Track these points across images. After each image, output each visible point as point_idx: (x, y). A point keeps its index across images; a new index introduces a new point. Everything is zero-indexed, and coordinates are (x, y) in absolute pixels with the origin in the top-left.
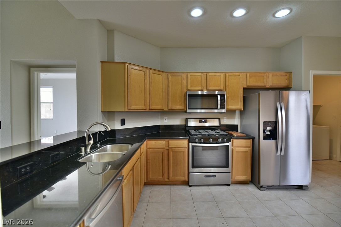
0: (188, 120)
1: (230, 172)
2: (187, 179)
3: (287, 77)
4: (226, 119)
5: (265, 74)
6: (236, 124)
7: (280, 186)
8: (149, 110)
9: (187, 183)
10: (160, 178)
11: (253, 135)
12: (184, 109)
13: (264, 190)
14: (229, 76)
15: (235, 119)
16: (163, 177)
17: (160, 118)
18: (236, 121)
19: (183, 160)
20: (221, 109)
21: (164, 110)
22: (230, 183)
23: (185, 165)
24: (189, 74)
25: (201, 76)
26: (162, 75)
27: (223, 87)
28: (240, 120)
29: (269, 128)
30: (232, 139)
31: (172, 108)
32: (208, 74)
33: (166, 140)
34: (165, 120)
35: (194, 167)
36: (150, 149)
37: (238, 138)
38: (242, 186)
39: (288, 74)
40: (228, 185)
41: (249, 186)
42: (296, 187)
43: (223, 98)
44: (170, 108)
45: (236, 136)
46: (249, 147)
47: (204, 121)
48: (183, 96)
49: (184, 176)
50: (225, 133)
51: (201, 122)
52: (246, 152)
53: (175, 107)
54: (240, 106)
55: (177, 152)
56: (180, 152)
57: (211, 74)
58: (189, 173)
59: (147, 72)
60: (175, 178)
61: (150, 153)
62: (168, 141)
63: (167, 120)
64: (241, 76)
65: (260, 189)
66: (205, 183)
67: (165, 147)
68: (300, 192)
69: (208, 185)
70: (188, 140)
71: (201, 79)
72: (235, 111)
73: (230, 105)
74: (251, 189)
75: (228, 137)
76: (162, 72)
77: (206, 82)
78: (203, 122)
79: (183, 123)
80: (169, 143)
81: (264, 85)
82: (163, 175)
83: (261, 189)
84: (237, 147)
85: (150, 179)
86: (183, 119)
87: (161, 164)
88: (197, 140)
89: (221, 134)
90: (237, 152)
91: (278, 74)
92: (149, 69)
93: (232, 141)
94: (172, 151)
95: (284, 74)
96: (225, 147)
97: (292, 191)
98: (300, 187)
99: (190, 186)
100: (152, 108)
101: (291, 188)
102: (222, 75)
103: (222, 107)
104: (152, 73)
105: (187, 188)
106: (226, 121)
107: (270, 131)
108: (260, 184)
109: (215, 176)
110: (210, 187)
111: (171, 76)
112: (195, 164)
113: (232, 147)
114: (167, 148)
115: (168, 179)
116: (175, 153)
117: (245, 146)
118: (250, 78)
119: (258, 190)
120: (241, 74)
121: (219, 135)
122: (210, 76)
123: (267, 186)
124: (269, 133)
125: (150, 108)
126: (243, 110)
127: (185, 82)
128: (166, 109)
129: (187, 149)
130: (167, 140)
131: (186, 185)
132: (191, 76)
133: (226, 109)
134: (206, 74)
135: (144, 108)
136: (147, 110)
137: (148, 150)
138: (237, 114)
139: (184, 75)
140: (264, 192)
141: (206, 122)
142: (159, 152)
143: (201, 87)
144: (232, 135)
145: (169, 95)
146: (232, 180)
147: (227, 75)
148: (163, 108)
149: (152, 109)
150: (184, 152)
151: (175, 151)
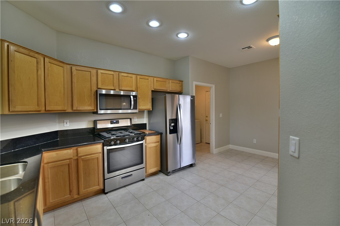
0: (97, 121)
1: (144, 168)
2: (102, 187)
3: (180, 84)
4: (136, 119)
5: (167, 80)
6: (144, 122)
7: (180, 168)
8: (45, 112)
9: (103, 192)
10: (66, 197)
11: (160, 131)
12: (94, 110)
13: (171, 175)
14: (140, 78)
15: (144, 118)
16: (70, 195)
17: (57, 121)
18: (144, 120)
19: (97, 168)
20: (134, 109)
21: (67, 111)
22: (145, 178)
23: (99, 173)
24: (100, 71)
25: (113, 75)
26: (63, 67)
27: (135, 89)
28: (148, 119)
29: (172, 124)
30: (145, 137)
31: (78, 109)
32: (120, 74)
33: (72, 148)
34: (65, 123)
35: (109, 172)
36: (49, 164)
37: (150, 135)
38: (154, 177)
39: (181, 82)
40: (143, 180)
41: (159, 175)
42: (189, 166)
43: (135, 99)
44: (75, 108)
45: (148, 134)
46: (158, 142)
47: (115, 121)
48: (93, 95)
49: (99, 185)
50: (139, 132)
51: (112, 123)
52: (157, 146)
53: (82, 108)
54: (149, 106)
55: (88, 160)
56: (93, 159)
57: (123, 74)
58: (104, 180)
59: (40, 60)
60: (87, 190)
61: (49, 169)
62: (77, 149)
63: (68, 123)
64: (149, 80)
65: (167, 175)
66: (122, 185)
67: (72, 157)
68: (191, 169)
69: (125, 186)
70: (102, 143)
71: (113, 78)
72: (144, 111)
73: (141, 106)
74: (162, 176)
75: (142, 135)
76: (63, 63)
77: (118, 81)
78: (115, 123)
79: (91, 126)
80: (77, 152)
81: (166, 89)
82: (70, 191)
83: (169, 174)
84: (149, 143)
85: (51, 202)
86: (92, 121)
87: (67, 179)
88: (113, 143)
89: (136, 133)
90: (150, 148)
91: (175, 82)
92: (45, 56)
93: (145, 138)
94: (82, 160)
95: (178, 82)
96: (139, 145)
97: (187, 170)
98: (191, 166)
99: (106, 193)
100: (50, 109)
101: (186, 168)
102: (134, 76)
103: (135, 108)
104: (49, 62)
105: (104, 196)
106: (136, 121)
107: (173, 126)
108: (168, 171)
109: (132, 175)
110: (127, 187)
111: (76, 70)
112: (111, 169)
113: (146, 144)
114: (76, 158)
115: (79, 194)
116: (86, 161)
117: (155, 141)
118: (156, 82)
119: (166, 177)
120: (150, 78)
121: (133, 135)
122: (122, 76)
123: (173, 171)
124: (172, 128)
125: (47, 109)
126: (151, 110)
127: (94, 78)
128: (70, 110)
129: (101, 154)
130: (75, 148)
131: (101, 194)
132: (101, 73)
133: (139, 109)
134: (118, 73)
135: (38, 110)
136: (41, 112)
137: (45, 165)
138: (146, 114)
139: (94, 72)
140: (171, 176)
141: (117, 122)
142: (63, 165)
143: (113, 86)
144: (144, 133)
145: (74, 93)
146: (146, 174)
147: (139, 77)
148: (66, 109)
149: (49, 111)
150: (98, 158)
151: (86, 159)
